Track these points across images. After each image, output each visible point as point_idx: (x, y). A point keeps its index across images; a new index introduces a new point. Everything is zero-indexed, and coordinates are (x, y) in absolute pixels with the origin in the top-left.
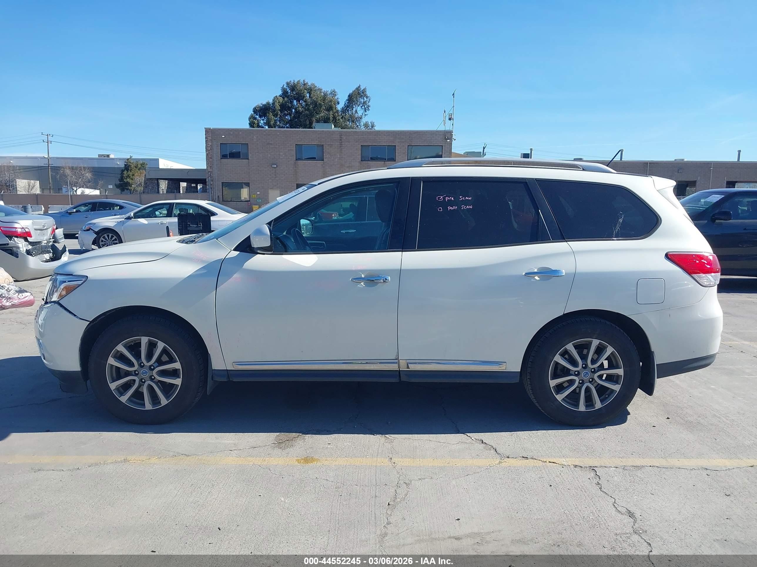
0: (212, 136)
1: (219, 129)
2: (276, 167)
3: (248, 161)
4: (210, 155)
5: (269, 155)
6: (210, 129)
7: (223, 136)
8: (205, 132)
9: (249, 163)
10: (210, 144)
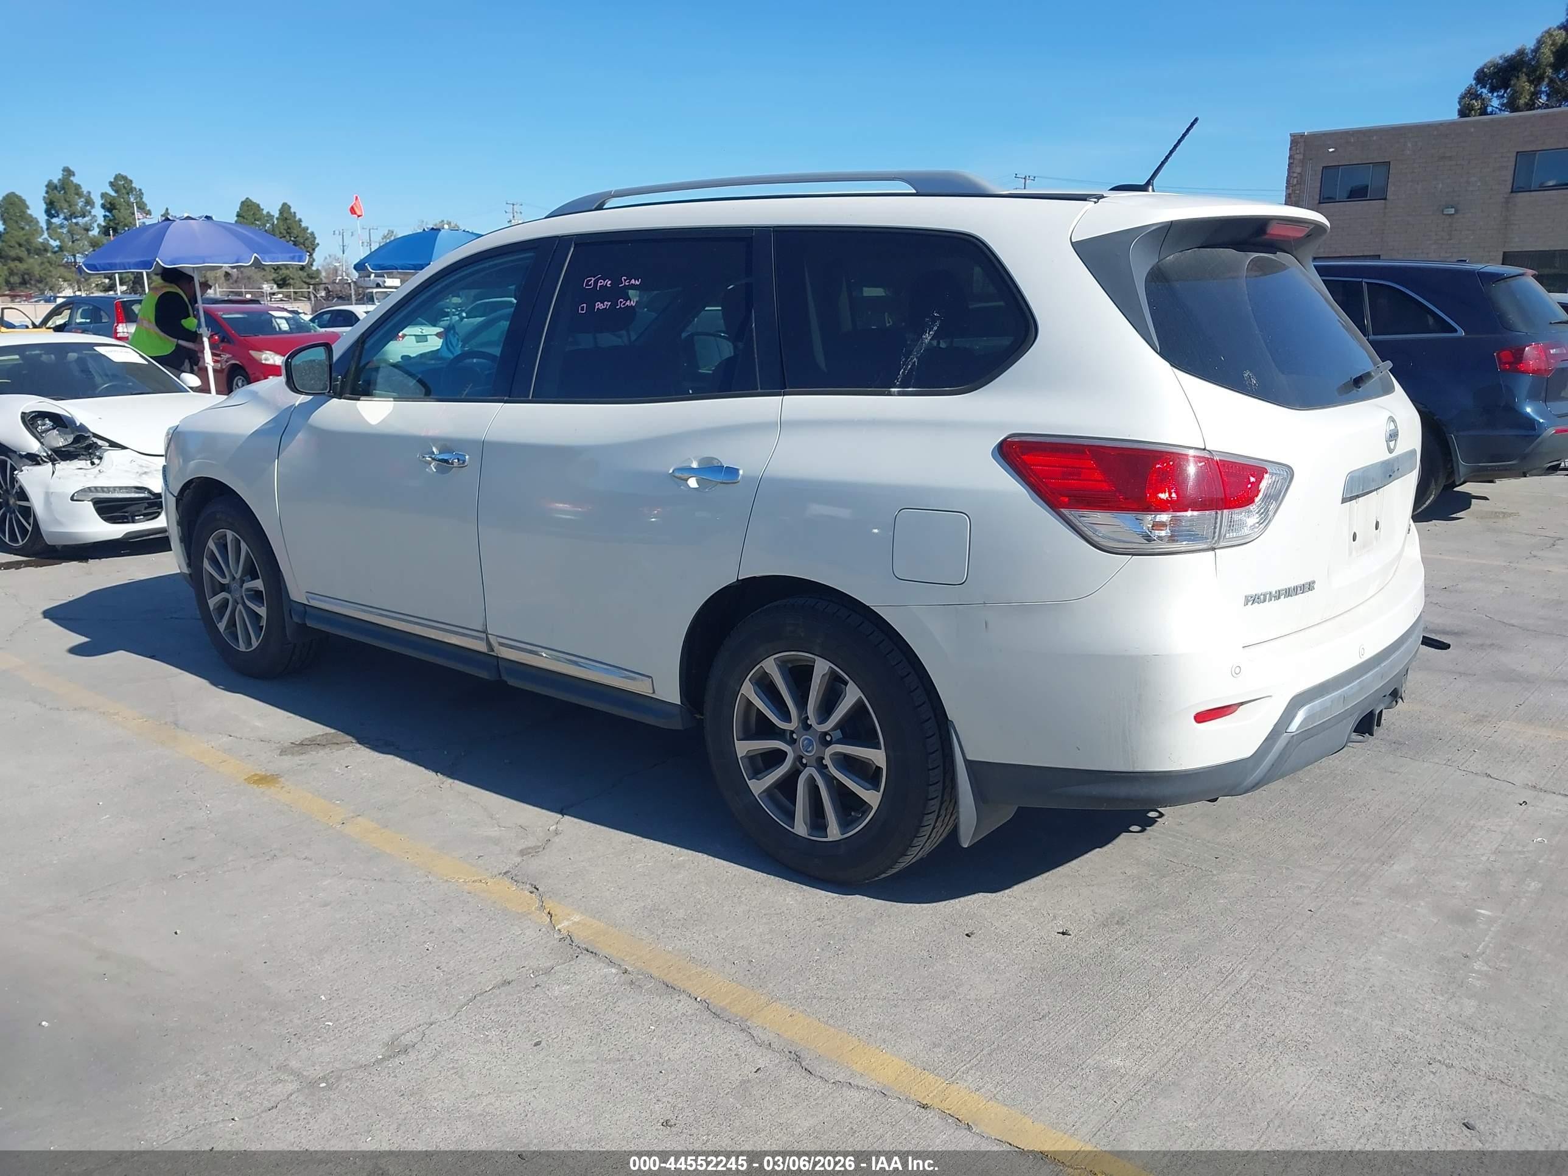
0: (1304, 151)
1: (1324, 134)
2: (1453, 212)
3: (1385, 204)
4: (1296, 197)
5: (1440, 185)
6: (1302, 136)
7: (1331, 150)
8: (1291, 144)
9: (1385, 208)
10: (1298, 170)
